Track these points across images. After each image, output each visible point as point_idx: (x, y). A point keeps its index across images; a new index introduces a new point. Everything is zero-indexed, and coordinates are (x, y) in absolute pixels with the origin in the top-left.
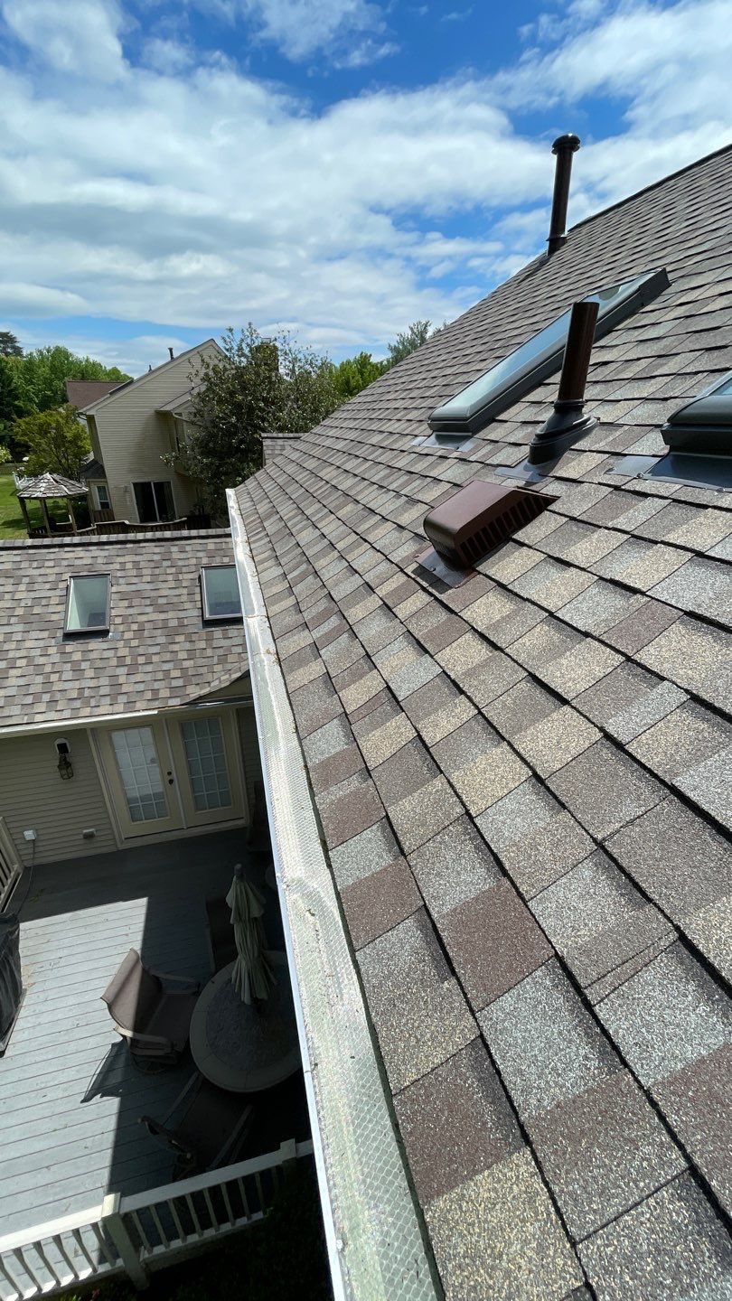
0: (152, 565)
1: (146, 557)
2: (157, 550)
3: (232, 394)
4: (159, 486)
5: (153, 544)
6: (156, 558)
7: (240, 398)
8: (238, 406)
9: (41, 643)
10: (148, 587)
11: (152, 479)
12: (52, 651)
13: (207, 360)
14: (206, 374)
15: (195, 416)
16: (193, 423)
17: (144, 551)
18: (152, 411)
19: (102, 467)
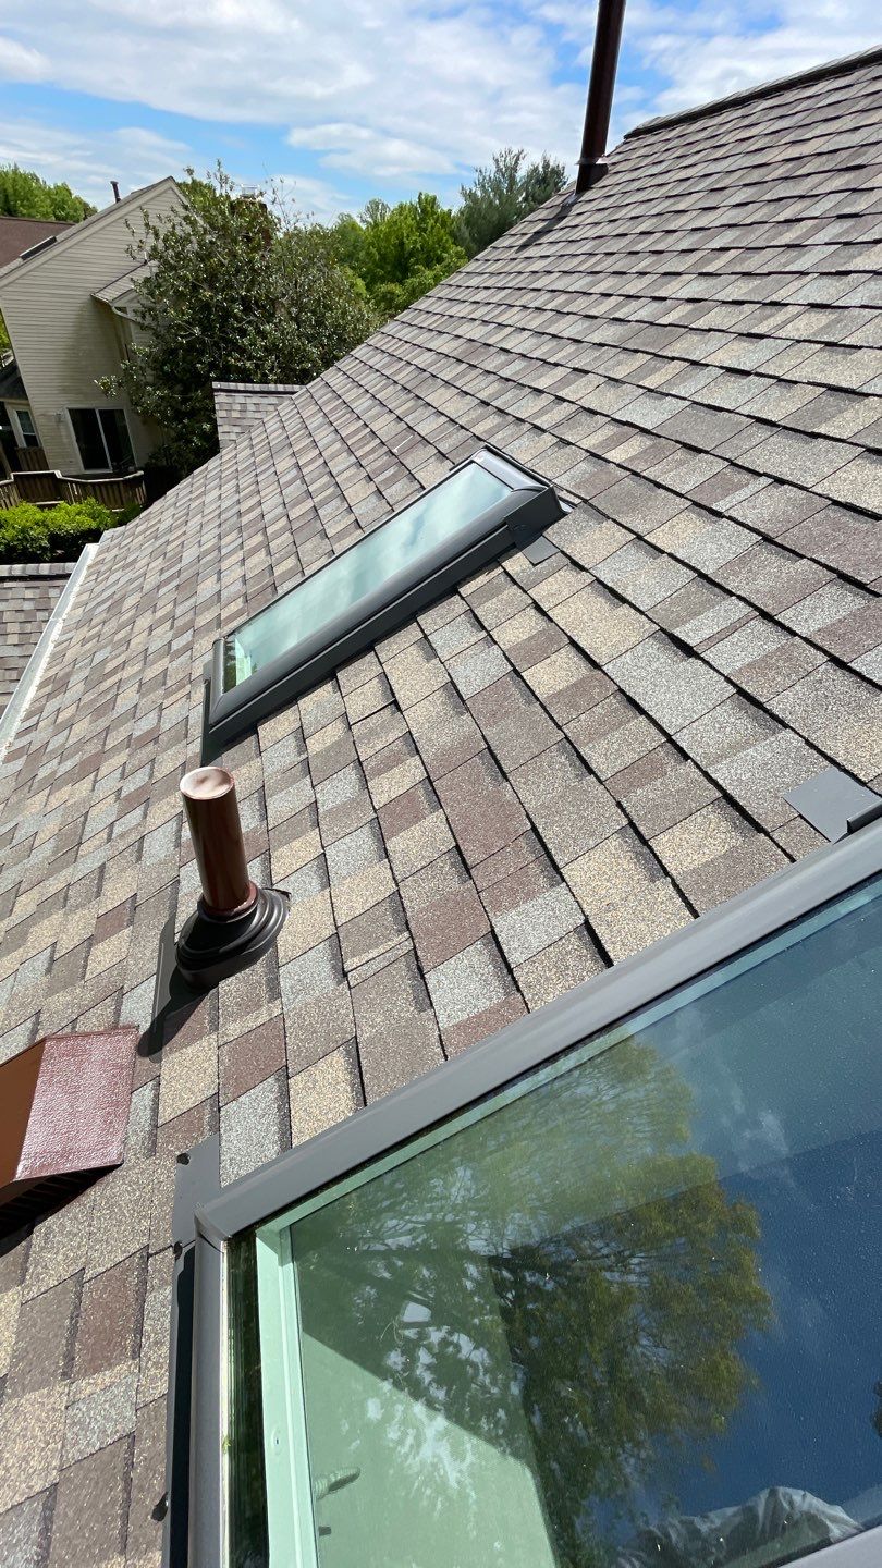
0: (21, 617)
1: (13, 605)
2: (29, 594)
3: (195, 288)
4: (108, 415)
5: (23, 584)
6: (28, 606)
7: (208, 294)
8: (206, 306)
10: (17, 652)
11: (98, 404)
13: (154, 222)
14: (154, 248)
15: (144, 317)
16: (143, 327)
17: (10, 594)
18: (86, 298)
19: (19, 380)
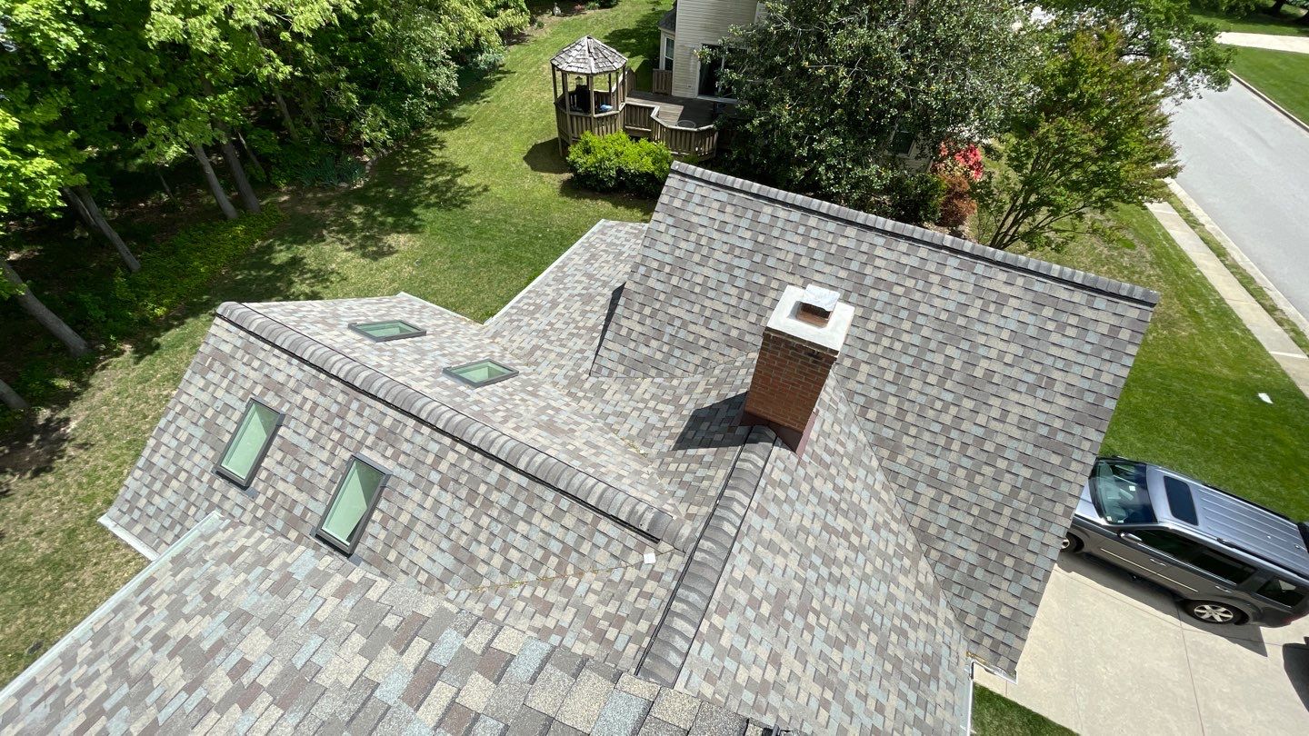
0: (325, 417)
1: (327, 402)
6: (334, 409)
9: (205, 462)
12: (206, 478)
19: (675, 17)
